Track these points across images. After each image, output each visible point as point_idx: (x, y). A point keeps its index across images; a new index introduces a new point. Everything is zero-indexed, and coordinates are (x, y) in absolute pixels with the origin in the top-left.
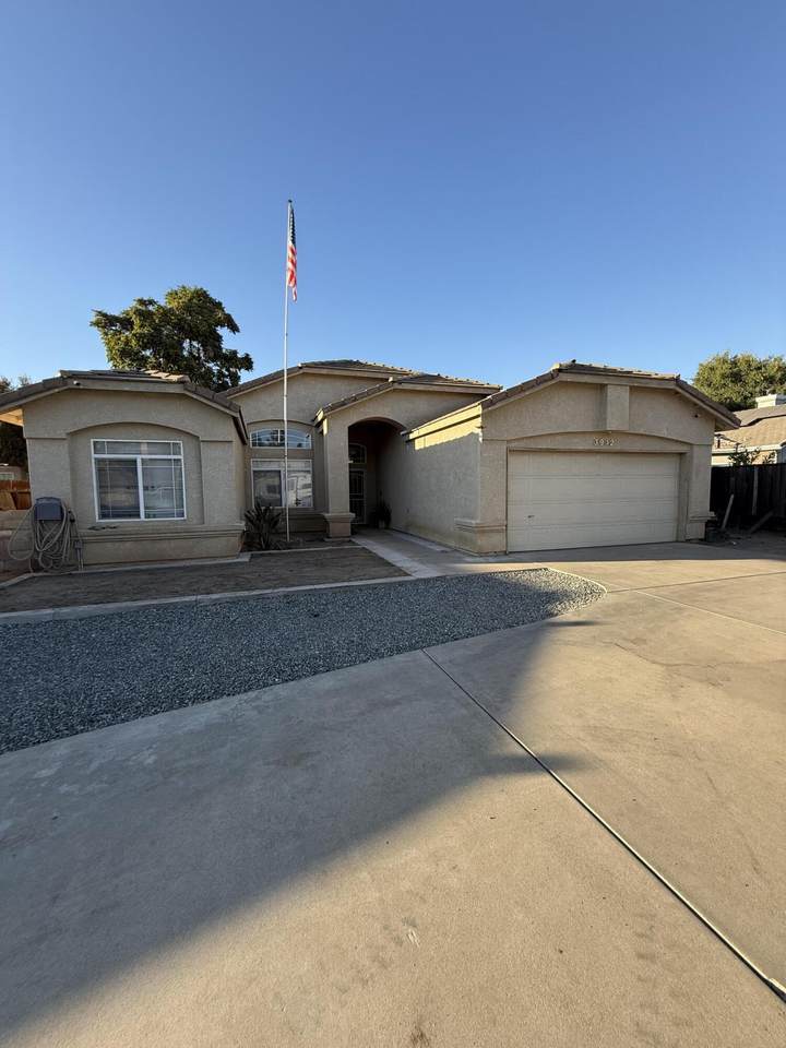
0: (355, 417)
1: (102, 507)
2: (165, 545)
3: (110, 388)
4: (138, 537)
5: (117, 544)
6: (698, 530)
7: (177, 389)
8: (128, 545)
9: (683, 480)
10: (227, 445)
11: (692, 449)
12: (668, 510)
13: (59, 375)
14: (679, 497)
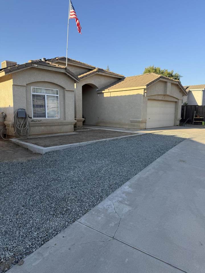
0: (84, 83)
1: (34, 113)
2: (53, 128)
3: (45, 68)
4: (46, 125)
5: (39, 127)
6: (178, 123)
7: (63, 71)
8: (43, 127)
9: (176, 109)
10: (72, 92)
11: (178, 101)
12: (173, 117)
13: (31, 62)
14: (175, 114)
